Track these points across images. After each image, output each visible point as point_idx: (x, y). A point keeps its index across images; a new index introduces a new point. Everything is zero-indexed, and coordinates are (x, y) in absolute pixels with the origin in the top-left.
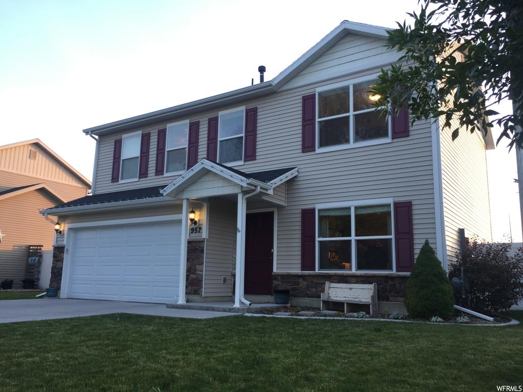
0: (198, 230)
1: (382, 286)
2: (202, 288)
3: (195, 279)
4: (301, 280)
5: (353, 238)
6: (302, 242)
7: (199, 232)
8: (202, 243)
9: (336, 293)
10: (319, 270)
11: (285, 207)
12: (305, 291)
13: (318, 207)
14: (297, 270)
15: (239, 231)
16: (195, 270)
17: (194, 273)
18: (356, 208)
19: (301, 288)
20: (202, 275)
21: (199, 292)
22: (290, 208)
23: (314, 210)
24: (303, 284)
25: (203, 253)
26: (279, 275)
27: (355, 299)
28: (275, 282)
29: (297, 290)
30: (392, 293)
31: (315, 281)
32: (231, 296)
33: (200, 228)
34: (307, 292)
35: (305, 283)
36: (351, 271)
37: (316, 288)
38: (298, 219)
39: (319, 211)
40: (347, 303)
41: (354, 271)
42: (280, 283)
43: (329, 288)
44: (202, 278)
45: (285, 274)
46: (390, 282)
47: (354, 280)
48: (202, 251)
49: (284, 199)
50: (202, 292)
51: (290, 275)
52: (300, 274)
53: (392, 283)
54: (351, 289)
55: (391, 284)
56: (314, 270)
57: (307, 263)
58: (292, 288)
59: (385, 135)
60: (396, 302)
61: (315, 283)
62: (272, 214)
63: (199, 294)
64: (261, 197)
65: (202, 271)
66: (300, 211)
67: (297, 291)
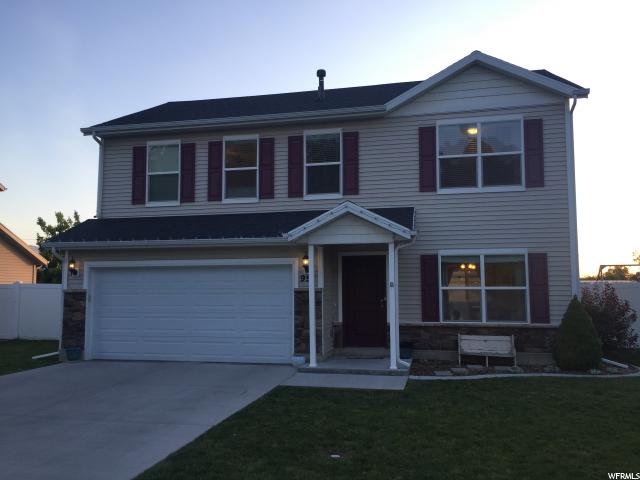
4: (422, 331)
5: (483, 288)
6: (422, 290)
10: (444, 321)
14: (417, 321)
18: (486, 256)
19: (424, 339)
23: (436, 256)
34: (430, 344)
35: (427, 335)
36: (481, 321)
38: (415, 265)
39: (443, 257)
40: (488, 357)
41: (484, 321)
43: (461, 340)
48: (319, 303)
51: (409, 327)
52: (422, 325)
53: (527, 334)
56: (439, 321)
58: (414, 340)
59: (517, 181)
61: (440, 335)
65: (321, 326)
66: (419, 257)
67: (419, 343)
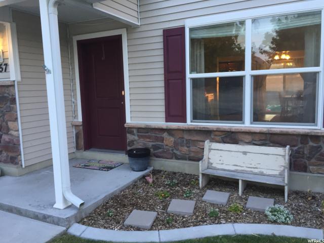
0: (4, 67)
1: (296, 148)
2: (20, 155)
3: (9, 142)
4: (165, 135)
5: (248, 72)
6: (165, 80)
7: (5, 71)
8: (11, 88)
9: (220, 158)
10: (191, 122)
11: (137, 27)
12: (172, 150)
13: (189, 24)
14: (159, 121)
15: (49, 72)
16: (8, 129)
17: (7, 134)
19: (167, 145)
20: (19, 137)
21: (16, 161)
22: (146, 28)
23: (182, 29)
24: (169, 140)
25: (15, 104)
26: (136, 128)
27: (252, 170)
28: (130, 137)
29: (160, 148)
30: (313, 160)
31: (187, 137)
32: (74, 153)
33: (6, 65)
34: (175, 151)
35: (172, 139)
36: (244, 123)
37: (188, 147)
38: (158, 44)
39: (191, 30)
40: (242, 180)
41: (247, 123)
42: (136, 138)
43: (210, 150)
44: (19, 141)
45: (143, 126)
46: (311, 144)
47: (248, 138)
48: (13, 101)
49: (135, 14)
50: (21, 160)
51: (149, 128)
52: (164, 127)
53: (315, 145)
54: (245, 153)
55: (313, 147)
56: (185, 121)
57: (174, 110)
58: (153, 145)
60: (319, 175)
61: (186, 140)
62: (118, 39)
63: (16, 164)
64: (92, 4)
65: (18, 131)
66: (161, 33)
67: (160, 150)
